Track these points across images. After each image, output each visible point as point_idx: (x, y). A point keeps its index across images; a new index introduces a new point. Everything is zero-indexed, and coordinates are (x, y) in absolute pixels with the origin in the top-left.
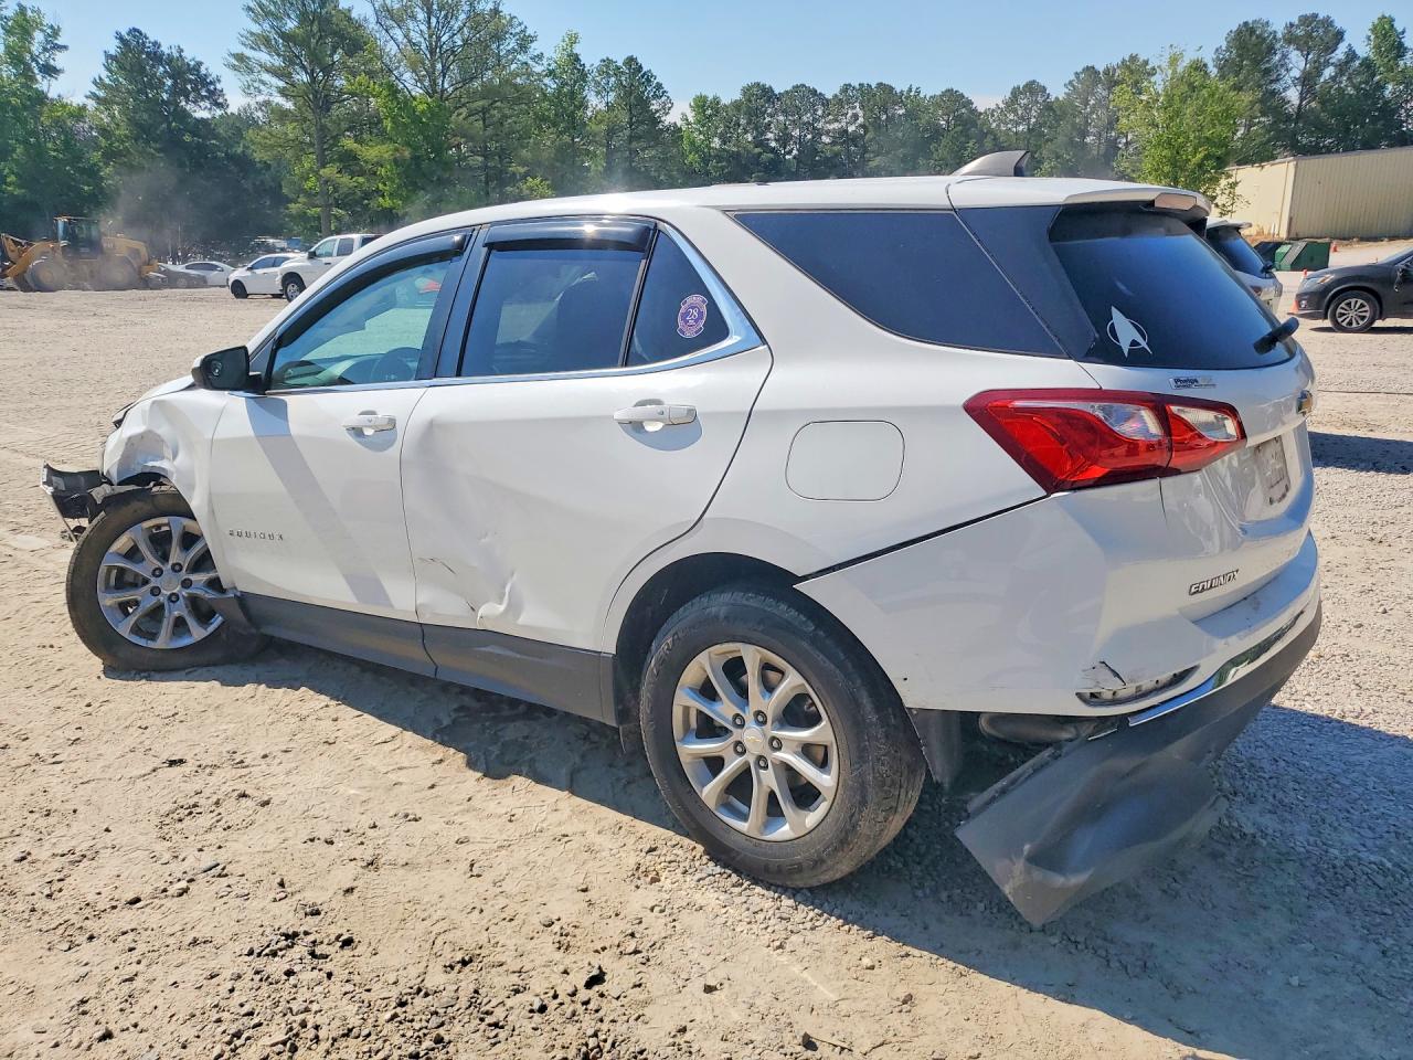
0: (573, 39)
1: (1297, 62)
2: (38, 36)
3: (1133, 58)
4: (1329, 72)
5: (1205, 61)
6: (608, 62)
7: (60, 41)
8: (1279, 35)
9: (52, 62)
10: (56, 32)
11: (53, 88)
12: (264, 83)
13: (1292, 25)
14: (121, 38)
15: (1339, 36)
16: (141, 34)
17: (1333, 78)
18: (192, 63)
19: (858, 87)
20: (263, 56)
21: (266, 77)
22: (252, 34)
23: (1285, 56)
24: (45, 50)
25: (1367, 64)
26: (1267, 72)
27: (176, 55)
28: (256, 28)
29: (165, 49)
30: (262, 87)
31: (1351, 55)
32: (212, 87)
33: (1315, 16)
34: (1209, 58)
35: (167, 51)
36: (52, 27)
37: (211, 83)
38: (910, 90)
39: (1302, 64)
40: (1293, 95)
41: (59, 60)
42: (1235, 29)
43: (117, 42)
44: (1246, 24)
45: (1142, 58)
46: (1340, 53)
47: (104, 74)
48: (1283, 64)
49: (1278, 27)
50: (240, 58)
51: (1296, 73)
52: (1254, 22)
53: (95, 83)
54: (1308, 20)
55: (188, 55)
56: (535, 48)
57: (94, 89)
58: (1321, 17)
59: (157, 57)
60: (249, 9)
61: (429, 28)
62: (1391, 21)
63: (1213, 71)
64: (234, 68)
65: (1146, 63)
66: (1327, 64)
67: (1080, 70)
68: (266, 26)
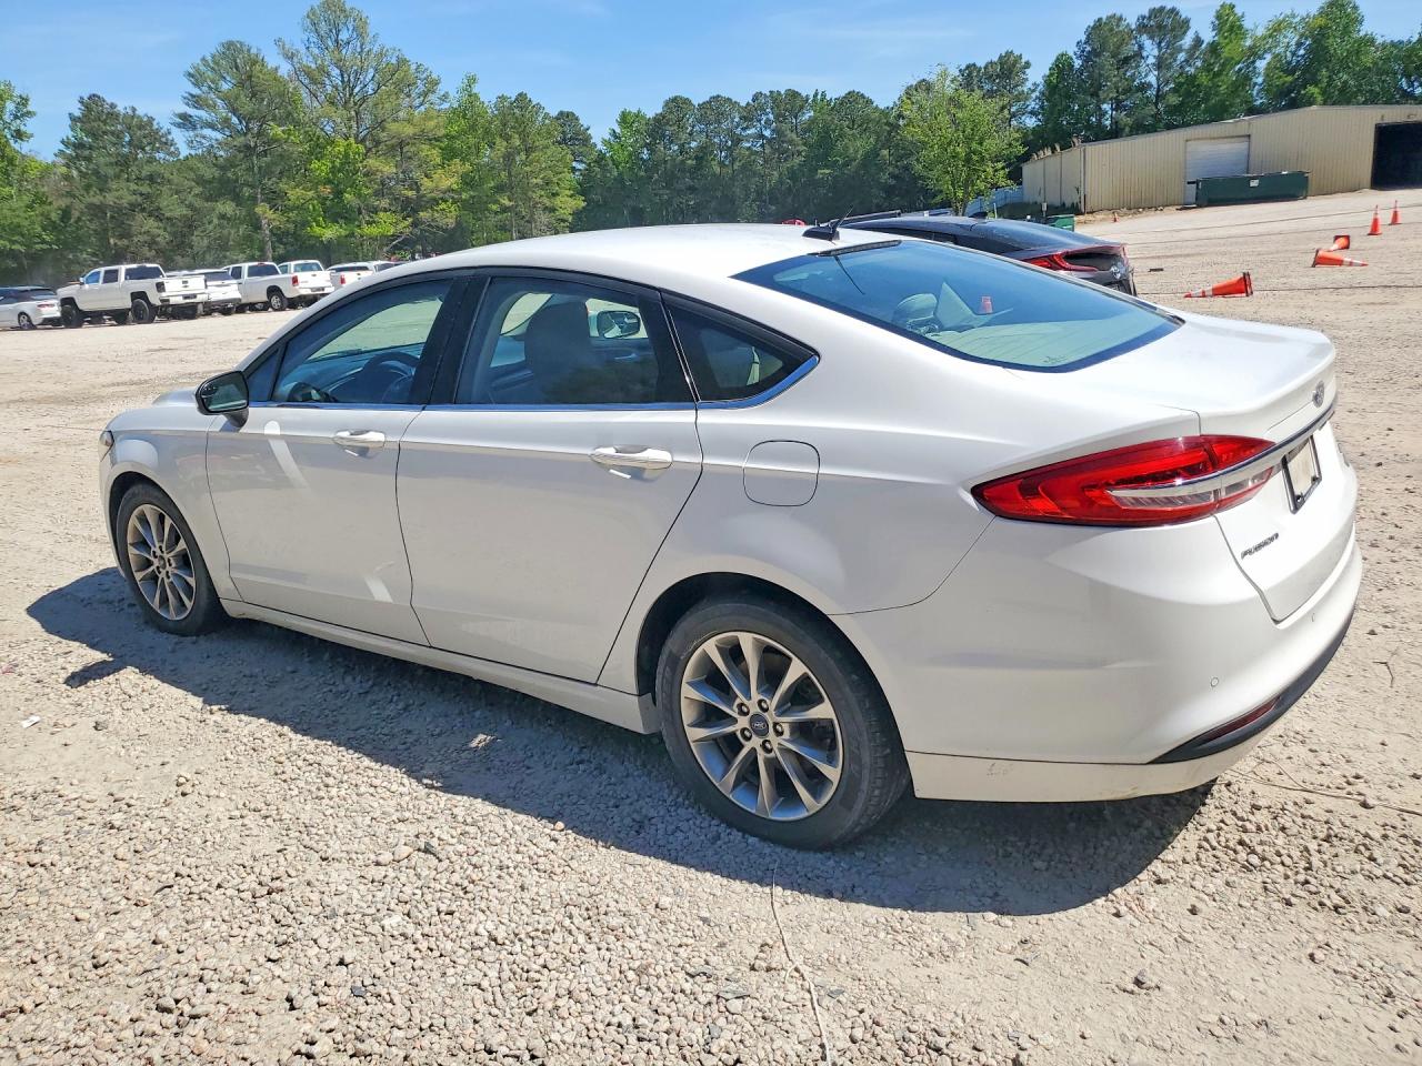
0: (472, 80)
1: (1151, 50)
2: (10, 106)
3: (1009, 54)
4: (1182, 56)
5: (1071, 54)
6: (502, 98)
7: (30, 108)
8: (1133, 27)
9: (22, 128)
10: (24, 101)
11: (24, 147)
12: (204, 137)
13: (1144, 17)
14: (81, 101)
15: (1185, 24)
16: (99, 97)
17: (1187, 61)
18: (145, 119)
19: (768, 94)
20: (202, 114)
21: (207, 132)
22: (191, 95)
23: (1141, 47)
24: (16, 117)
25: (1214, 48)
26: (1126, 60)
27: (130, 112)
28: (196, 91)
29: (120, 108)
30: (203, 141)
31: (1198, 41)
32: (164, 140)
33: (1162, 9)
34: (1072, 50)
35: (123, 111)
36: (21, 97)
37: (162, 136)
38: (816, 94)
39: (1156, 52)
40: (1152, 79)
41: (29, 126)
42: (1092, 25)
43: (79, 105)
44: (1100, 20)
45: (1017, 53)
46: (1187, 41)
47: (70, 134)
48: (1139, 55)
49: (1132, 20)
50: (185, 117)
51: (1151, 60)
52: (1108, 18)
53: (63, 142)
54: (1157, 12)
55: (140, 112)
56: (441, 89)
57: (62, 147)
58: (1169, 7)
59: (113, 115)
60: (190, 75)
61: (343, 81)
62: (1232, 7)
63: (1077, 63)
64: (179, 126)
65: (1020, 57)
66: (1180, 50)
67: (963, 67)
68: (205, 89)
